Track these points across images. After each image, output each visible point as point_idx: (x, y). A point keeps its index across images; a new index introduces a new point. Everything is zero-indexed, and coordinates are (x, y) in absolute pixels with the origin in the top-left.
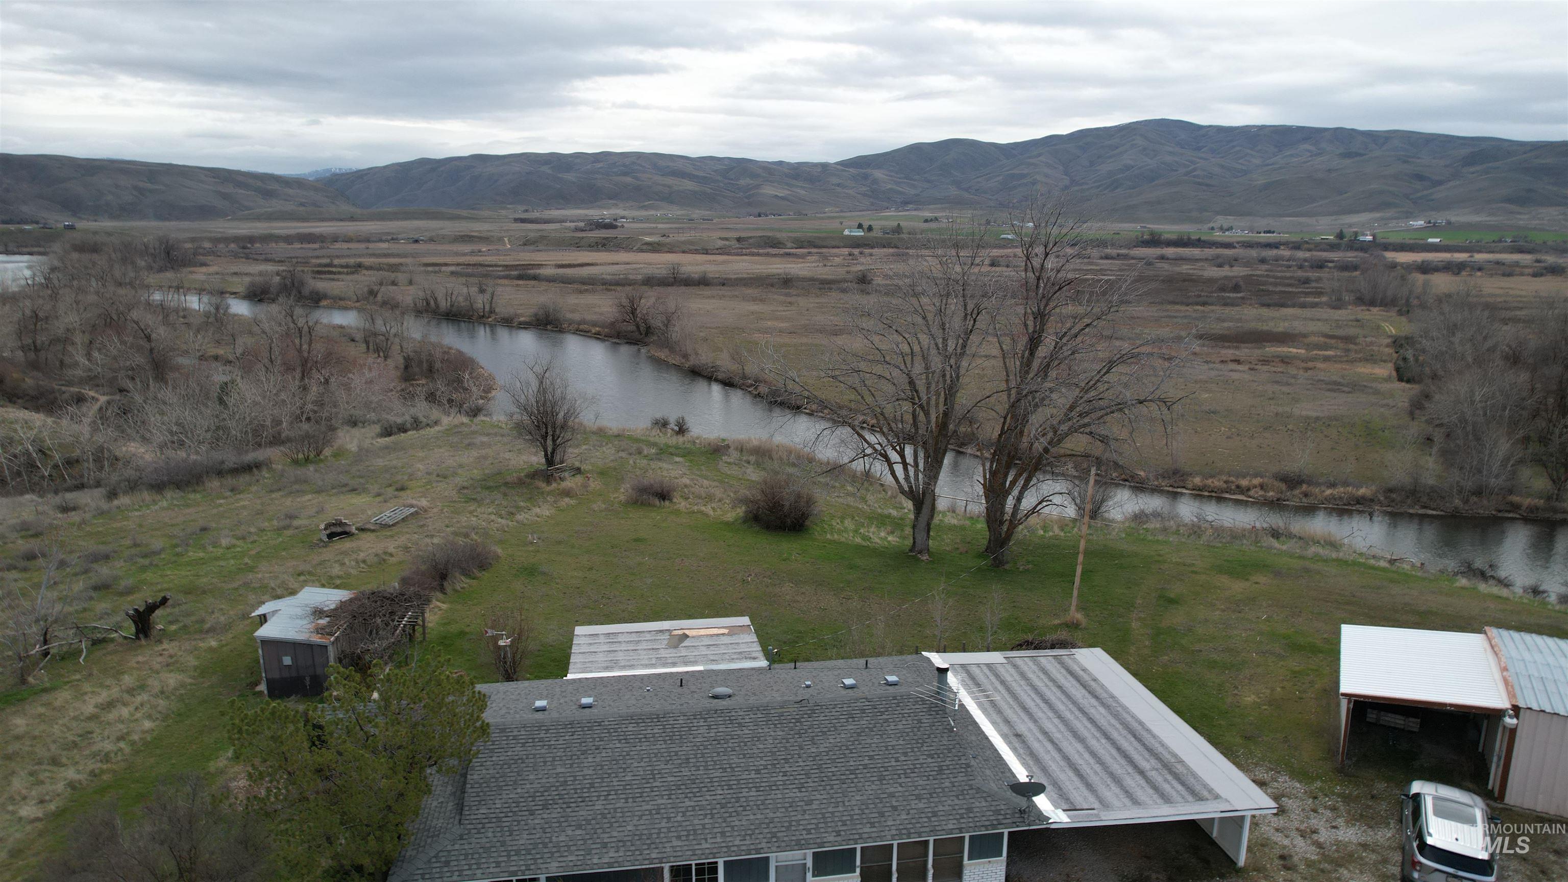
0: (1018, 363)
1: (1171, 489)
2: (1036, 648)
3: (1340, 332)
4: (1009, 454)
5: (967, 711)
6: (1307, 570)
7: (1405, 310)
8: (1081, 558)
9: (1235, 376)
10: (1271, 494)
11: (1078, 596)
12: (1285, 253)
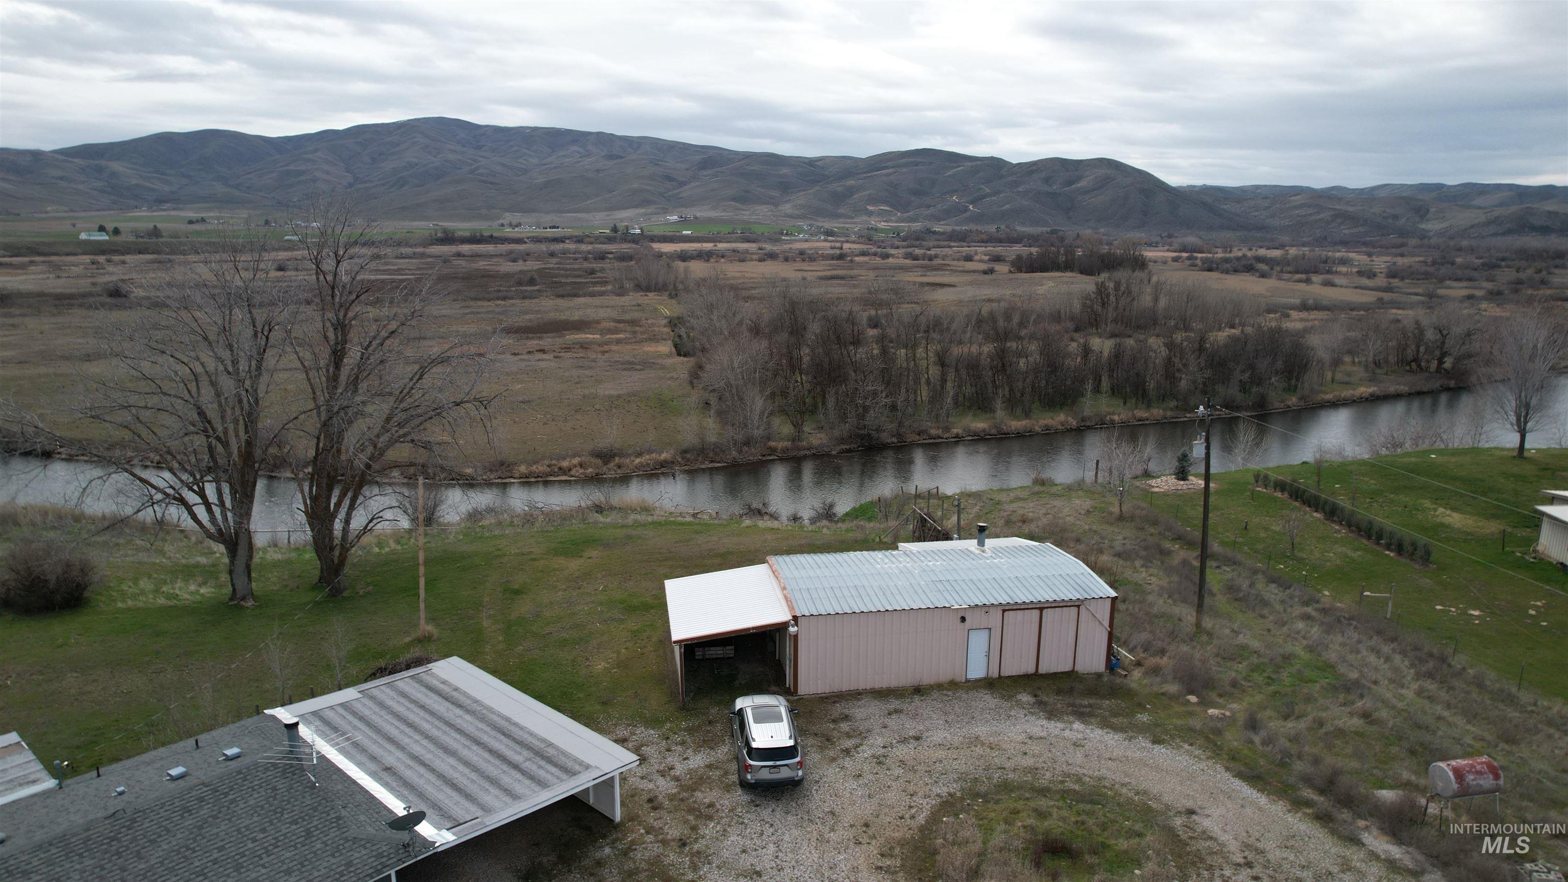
0: (324, 379)
1: (499, 481)
2: (391, 673)
3: (627, 317)
4: (329, 474)
5: (328, 760)
6: (629, 537)
7: (674, 295)
8: (422, 570)
9: (543, 364)
10: (590, 470)
11: (426, 607)
12: (571, 246)
